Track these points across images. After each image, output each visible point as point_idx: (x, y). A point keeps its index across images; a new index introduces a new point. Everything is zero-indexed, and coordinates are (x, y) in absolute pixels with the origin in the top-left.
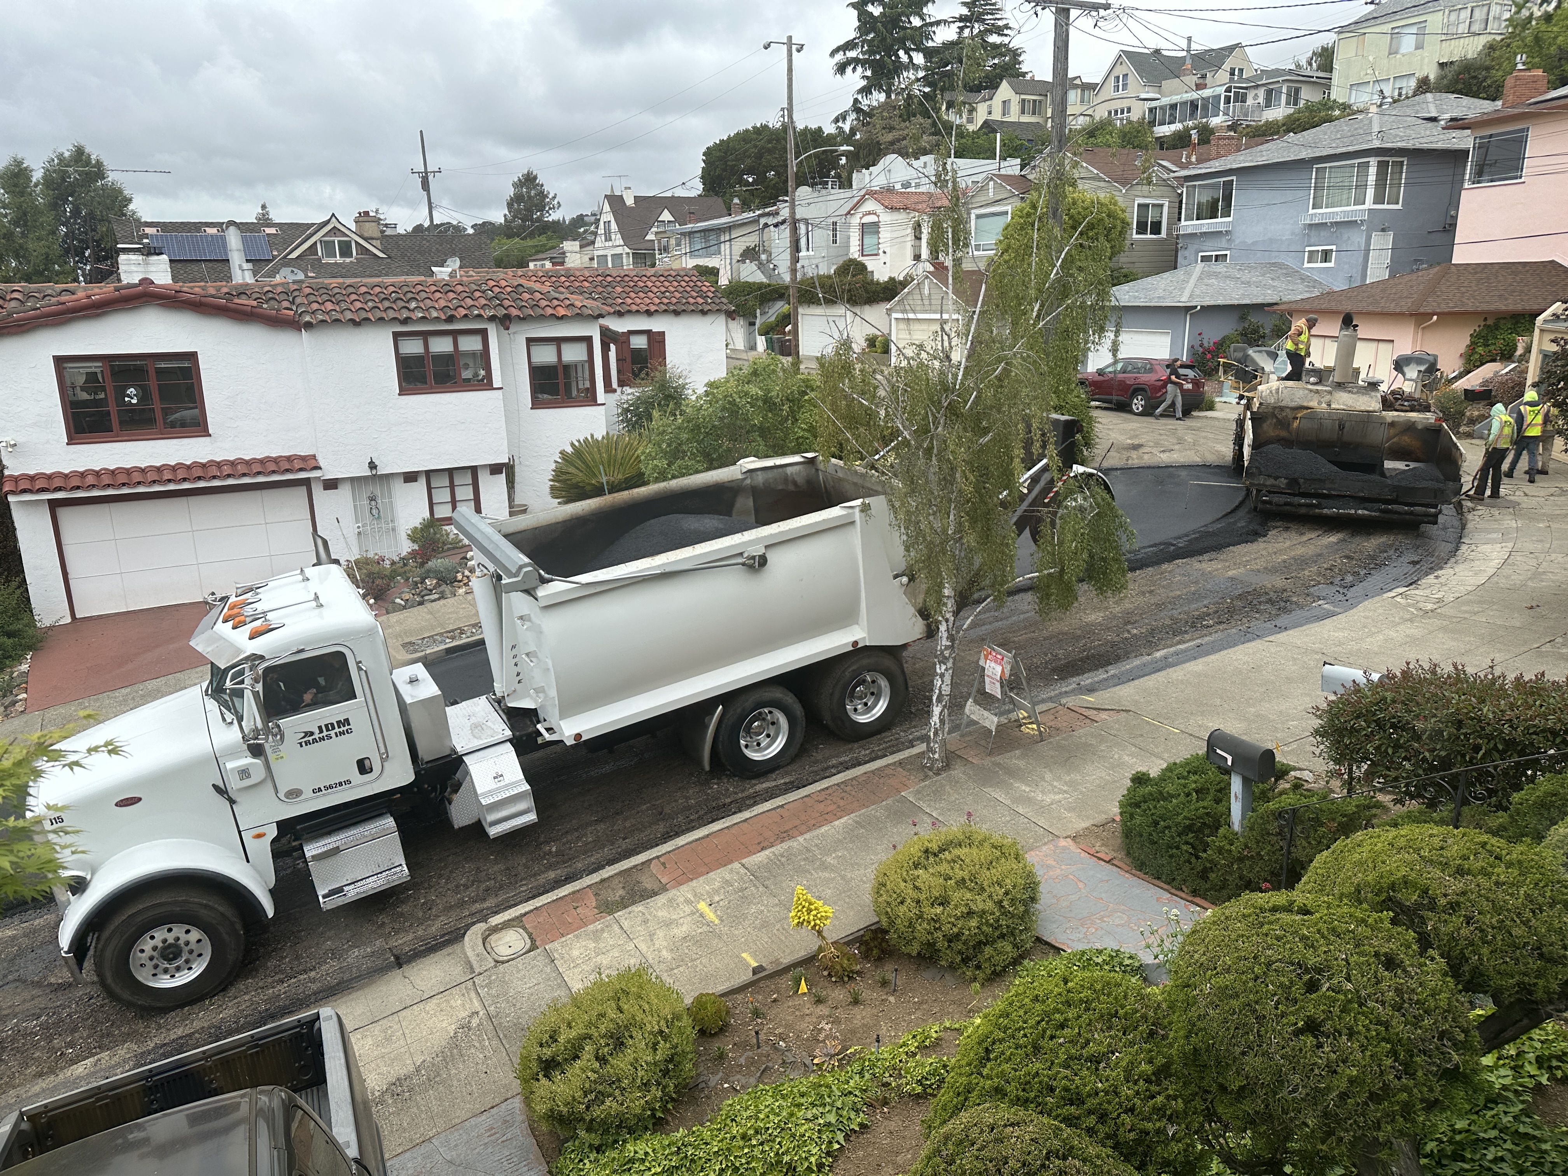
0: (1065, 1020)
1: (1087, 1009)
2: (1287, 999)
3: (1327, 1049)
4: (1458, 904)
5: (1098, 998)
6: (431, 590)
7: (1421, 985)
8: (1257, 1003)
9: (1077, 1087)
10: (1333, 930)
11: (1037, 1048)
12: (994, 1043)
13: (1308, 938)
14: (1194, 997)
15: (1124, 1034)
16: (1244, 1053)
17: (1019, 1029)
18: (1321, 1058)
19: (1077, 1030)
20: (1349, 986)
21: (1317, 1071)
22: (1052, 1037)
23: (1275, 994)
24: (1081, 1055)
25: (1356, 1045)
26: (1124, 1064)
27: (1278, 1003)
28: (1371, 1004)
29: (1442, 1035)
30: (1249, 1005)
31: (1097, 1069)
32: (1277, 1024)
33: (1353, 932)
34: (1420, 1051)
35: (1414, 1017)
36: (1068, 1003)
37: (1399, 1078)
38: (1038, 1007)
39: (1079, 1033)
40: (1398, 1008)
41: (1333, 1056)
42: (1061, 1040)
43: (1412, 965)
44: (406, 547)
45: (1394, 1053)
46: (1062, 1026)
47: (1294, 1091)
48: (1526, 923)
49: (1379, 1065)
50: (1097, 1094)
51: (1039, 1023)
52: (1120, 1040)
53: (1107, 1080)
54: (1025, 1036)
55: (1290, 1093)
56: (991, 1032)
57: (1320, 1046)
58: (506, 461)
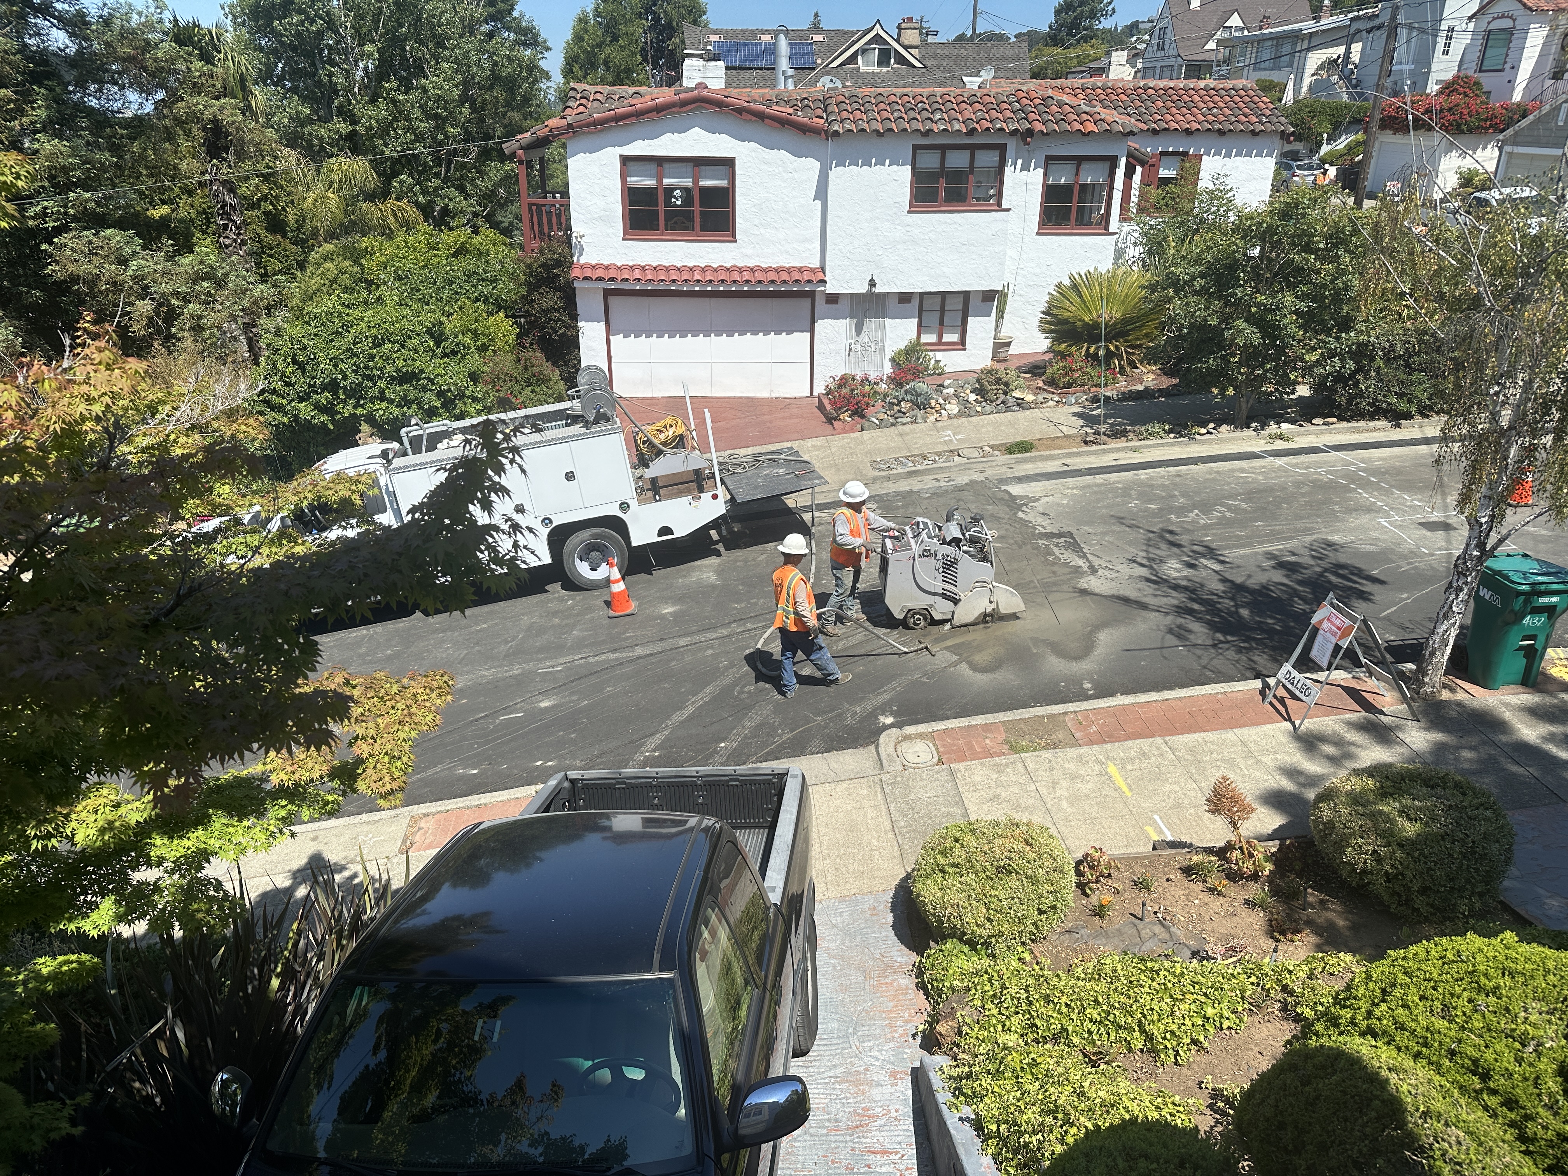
6: (905, 414)
44: (889, 369)
58: (1000, 288)
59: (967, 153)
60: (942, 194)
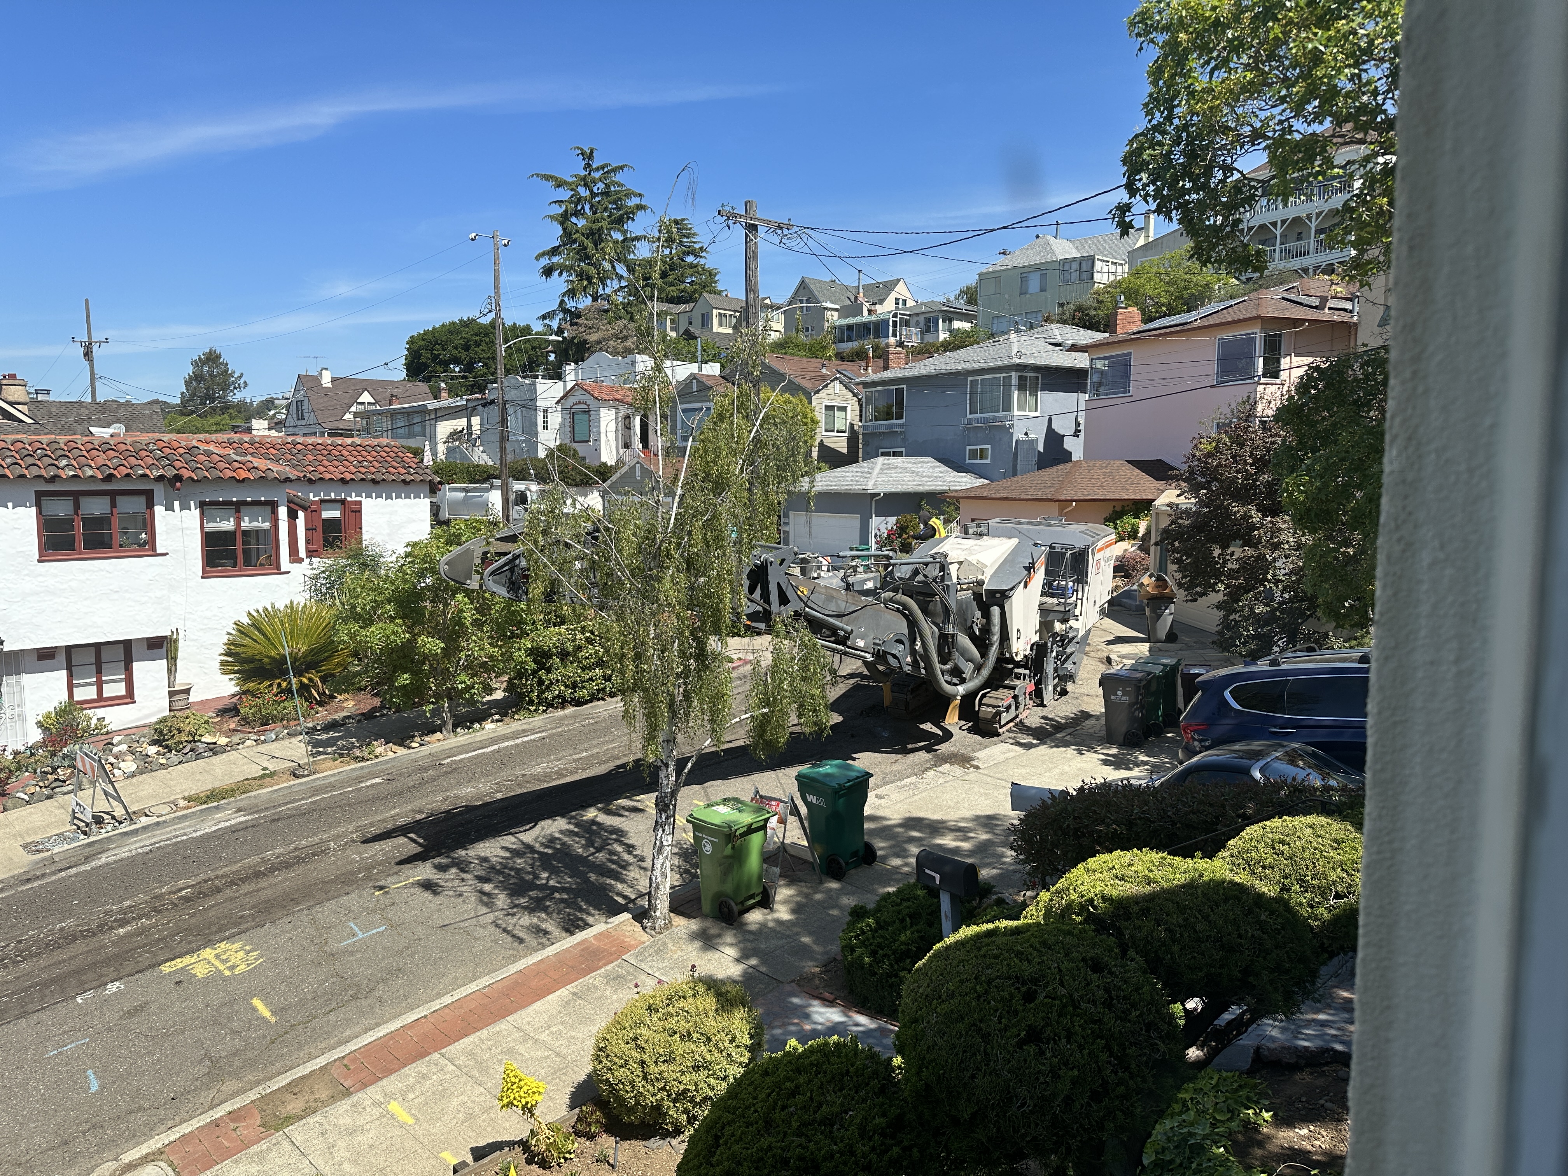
0: (797, 1087)
1: (818, 1073)
2: (1008, 1012)
3: (1049, 1055)
4: (1148, 909)
5: (828, 1061)
6: (64, 781)
7: (1125, 982)
8: (981, 1022)
9: (812, 1153)
10: (1044, 943)
11: (768, 1123)
12: (723, 1128)
13: (1022, 953)
14: (922, 1030)
15: (856, 1092)
16: (973, 1077)
17: (748, 1108)
18: (1044, 1064)
19: (809, 1095)
20: (1064, 991)
21: (1042, 1079)
22: (783, 1108)
23: (996, 1011)
24: (814, 1120)
25: (1075, 1046)
26: (857, 1121)
27: (1000, 1018)
28: (1083, 1005)
29: (1149, 1026)
30: (974, 1025)
31: (831, 1132)
32: (1002, 1038)
33: (1062, 942)
34: (1131, 1044)
35: (1123, 1012)
36: (798, 1071)
37: (1116, 1073)
38: (768, 1079)
39: (811, 1098)
40: (1108, 1004)
41: (1056, 1060)
42: (792, 1109)
43: (1115, 966)
44: (35, 735)
45: (1108, 1048)
46: (793, 1094)
47: (1023, 1105)
48: (1206, 918)
49: (1096, 1062)
50: (832, 1156)
51: (769, 1095)
52: (853, 1099)
53: (842, 1141)
54: (756, 1111)
55: (1019, 1108)
56: (720, 1118)
57: (1042, 1053)
58: (168, 634)
59: (107, 499)
60: (80, 541)
